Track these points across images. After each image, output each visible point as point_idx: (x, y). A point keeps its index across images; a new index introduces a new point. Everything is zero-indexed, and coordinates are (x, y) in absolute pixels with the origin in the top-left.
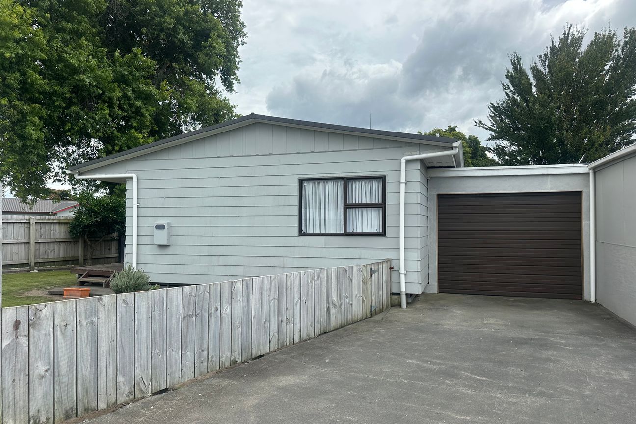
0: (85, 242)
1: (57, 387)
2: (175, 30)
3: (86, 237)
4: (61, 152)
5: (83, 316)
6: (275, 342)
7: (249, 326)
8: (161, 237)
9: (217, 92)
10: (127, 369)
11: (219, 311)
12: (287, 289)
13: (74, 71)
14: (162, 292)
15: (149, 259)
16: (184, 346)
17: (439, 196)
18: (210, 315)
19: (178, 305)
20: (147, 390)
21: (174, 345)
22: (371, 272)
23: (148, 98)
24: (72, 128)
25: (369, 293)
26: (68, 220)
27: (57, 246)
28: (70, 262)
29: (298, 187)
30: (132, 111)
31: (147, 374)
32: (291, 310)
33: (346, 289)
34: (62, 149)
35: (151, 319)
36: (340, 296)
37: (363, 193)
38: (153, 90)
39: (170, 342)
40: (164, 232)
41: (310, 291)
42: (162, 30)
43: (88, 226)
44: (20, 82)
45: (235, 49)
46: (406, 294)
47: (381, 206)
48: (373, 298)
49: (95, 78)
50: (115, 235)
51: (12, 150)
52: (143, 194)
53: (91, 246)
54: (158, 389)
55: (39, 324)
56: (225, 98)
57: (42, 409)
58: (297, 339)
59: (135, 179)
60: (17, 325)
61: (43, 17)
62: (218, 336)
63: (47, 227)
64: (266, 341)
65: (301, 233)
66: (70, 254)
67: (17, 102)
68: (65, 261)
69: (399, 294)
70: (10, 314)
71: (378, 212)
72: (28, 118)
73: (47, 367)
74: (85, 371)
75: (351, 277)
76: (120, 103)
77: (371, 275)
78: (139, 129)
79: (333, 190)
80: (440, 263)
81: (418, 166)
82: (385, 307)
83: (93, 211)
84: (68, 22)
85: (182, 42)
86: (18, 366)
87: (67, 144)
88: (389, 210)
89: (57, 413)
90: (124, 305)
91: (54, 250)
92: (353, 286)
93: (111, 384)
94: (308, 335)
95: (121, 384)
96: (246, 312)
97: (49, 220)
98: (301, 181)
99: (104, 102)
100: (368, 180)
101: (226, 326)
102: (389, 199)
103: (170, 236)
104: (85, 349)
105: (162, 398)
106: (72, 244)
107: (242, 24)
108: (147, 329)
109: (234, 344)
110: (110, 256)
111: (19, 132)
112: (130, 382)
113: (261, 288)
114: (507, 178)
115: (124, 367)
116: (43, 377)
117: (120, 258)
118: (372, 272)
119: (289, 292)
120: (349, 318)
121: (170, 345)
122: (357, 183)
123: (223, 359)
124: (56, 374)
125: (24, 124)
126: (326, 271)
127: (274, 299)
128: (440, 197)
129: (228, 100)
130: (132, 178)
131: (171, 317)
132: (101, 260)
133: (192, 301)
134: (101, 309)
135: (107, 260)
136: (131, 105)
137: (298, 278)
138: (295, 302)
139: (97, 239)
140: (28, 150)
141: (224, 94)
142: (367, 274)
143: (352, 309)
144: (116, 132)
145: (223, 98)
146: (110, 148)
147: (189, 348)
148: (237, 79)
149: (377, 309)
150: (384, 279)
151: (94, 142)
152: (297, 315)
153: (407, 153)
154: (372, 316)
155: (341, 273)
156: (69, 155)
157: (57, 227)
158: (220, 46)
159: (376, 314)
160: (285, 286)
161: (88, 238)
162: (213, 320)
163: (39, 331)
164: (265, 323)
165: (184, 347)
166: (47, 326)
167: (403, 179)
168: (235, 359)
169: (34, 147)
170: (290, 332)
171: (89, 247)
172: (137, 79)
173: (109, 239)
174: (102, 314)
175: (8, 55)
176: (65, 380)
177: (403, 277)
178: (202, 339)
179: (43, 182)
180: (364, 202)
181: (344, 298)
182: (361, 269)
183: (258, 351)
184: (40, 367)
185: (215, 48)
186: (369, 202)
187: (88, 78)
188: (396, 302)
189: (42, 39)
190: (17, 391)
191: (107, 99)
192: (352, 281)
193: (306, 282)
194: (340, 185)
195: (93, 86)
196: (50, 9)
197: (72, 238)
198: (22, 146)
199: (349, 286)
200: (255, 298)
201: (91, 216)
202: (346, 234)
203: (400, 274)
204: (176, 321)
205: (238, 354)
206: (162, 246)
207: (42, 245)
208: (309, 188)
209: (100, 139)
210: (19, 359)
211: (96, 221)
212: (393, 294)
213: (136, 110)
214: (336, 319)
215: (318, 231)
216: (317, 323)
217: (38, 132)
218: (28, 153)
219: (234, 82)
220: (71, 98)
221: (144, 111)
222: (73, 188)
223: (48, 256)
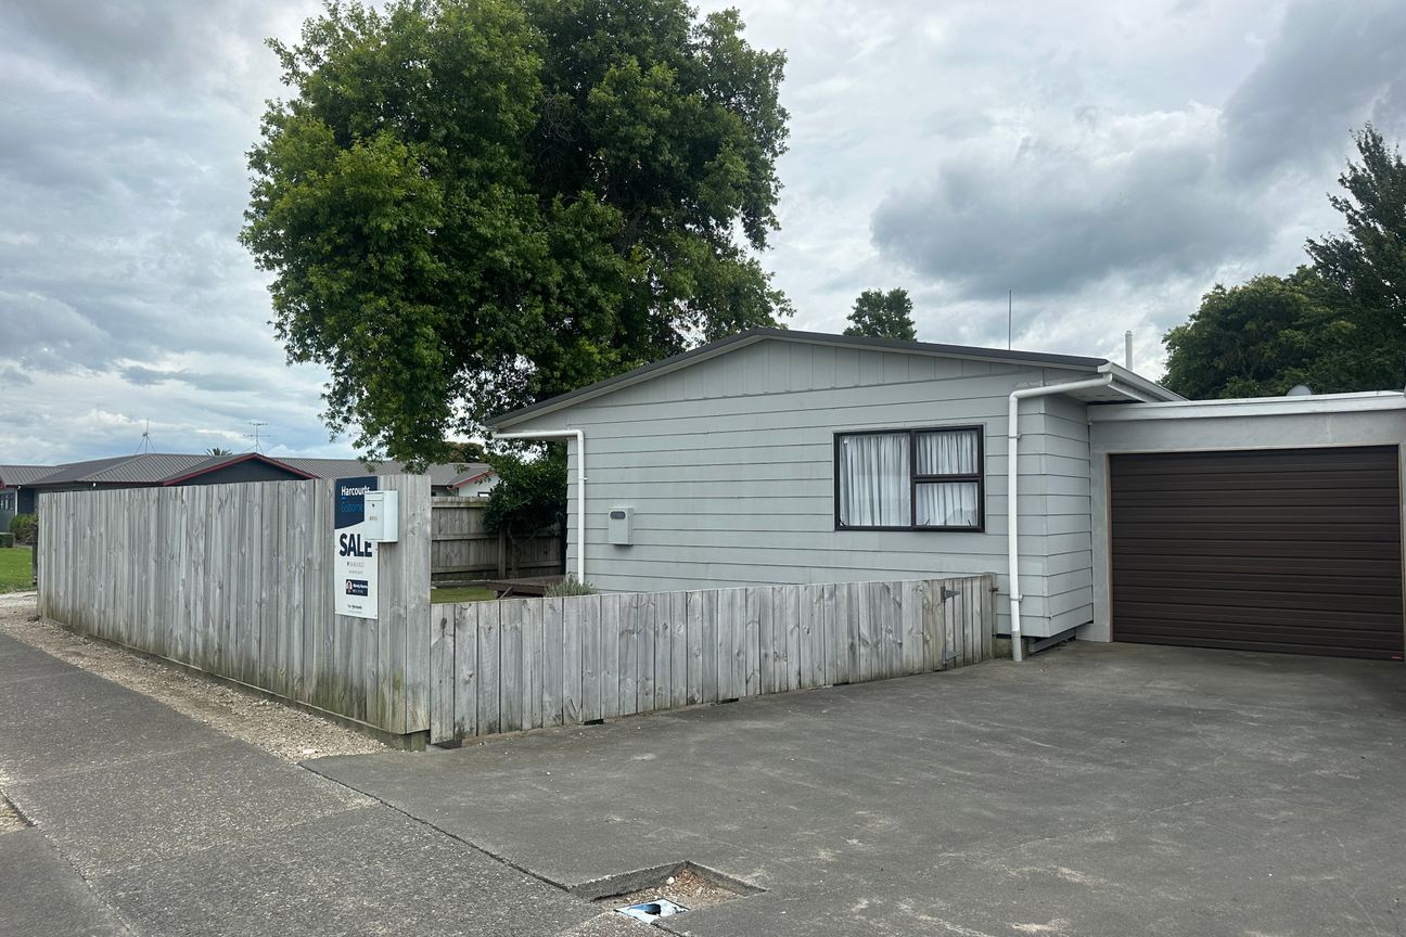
0: (508, 540)
1: (481, 696)
2: (655, 147)
3: (509, 532)
4: (466, 380)
5: (507, 618)
6: (755, 684)
7: (713, 656)
8: (619, 532)
9: (735, 252)
10: (554, 688)
11: (669, 630)
12: (774, 609)
13: (488, 243)
14: (595, 599)
15: (602, 567)
16: (623, 669)
17: (1112, 457)
18: (656, 634)
19: (615, 617)
20: (578, 717)
21: (610, 666)
22: (942, 593)
23: (608, 278)
24: (485, 342)
25: (939, 629)
26: (482, 503)
27: (464, 547)
28: (485, 574)
29: (831, 448)
30: (582, 303)
31: (578, 697)
32: (783, 642)
33: (888, 619)
34: (467, 375)
35: (582, 631)
36: (875, 629)
37: (946, 457)
38: (618, 263)
39: (605, 662)
40: (622, 524)
41: (816, 615)
42: (632, 150)
43: (512, 513)
44: (405, 270)
45: (766, 165)
46: (1022, 637)
47: (977, 479)
48: (950, 639)
49: (519, 254)
50: (556, 527)
51: (396, 386)
52: (592, 460)
53: (516, 546)
54: (590, 718)
55: (464, 625)
56: (752, 260)
57: (466, 717)
58: (793, 684)
59: (580, 438)
60: (444, 622)
61: (439, 156)
62: (668, 663)
63: (450, 514)
64: (741, 681)
65: (839, 527)
66: (484, 560)
67: (400, 303)
68: (477, 572)
69: (1009, 637)
70: (438, 610)
71: (971, 490)
72: (418, 330)
73: (471, 672)
74: (509, 683)
75: (898, 599)
76: (562, 292)
77: (944, 599)
78: (593, 335)
79: (892, 452)
80: (1115, 584)
81: (1041, 407)
82: (978, 656)
83: (521, 488)
84: (474, 156)
85: (667, 166)
86: (444, 667)
87: (477, 366)
88: (990, 486)
89: (481, 726)
90: (550, 611)
91: (460, 552)
92: (904, 615)
93: (536, 702)
94: (814, 682)
95: (548, 704)
96: (709, 636)
97: (452, 502)
98: (838, 437)
99: (536, 293)
100: (954, 433)
101: (679, 651)
102: (991, 468)
103: (632, 530)
104: (509, 657)
105: (596, 729)
106: (487, 543)
107: (783, 113)
108: (577, 642)
109: (691, 678)
110: (546, 564)
111: (405, 355)
112: (557, 703)
113: (732, 604)
114: (1244, 422)
115: (550, 684)
116: (467, 682)
117: (562, 569)
118: (945, 594)
119: (777, 614)
120: (894, 665)
121: (605, 666)
122: (934, 438)
123: (676, 694)
124: (480, 681)
125: (411, 341)
126: (846, 587)
127: (753, 621)
128: (1114, 459)
129: (757, 263)
130: (576, 436)
131: (607, 630)
132: (533, 571)
133: (632, 615)
134: (525, 613)
135: (542, 570)
136: (580, 294)
137: (793, 595)
138: (789, 630)
139: (526, 535)
140: (420, 386)
141: (751, 254)
142: (933, 596)
143: (901, 653)
144: (556, 344)
145: (748, 260)
146: (548, 372)
147: (629, 673)
148: (773, 222)
149: (959, 659)
150: (977, 607)
151: (520, 363)
152: (793, 648)
153: (1022, 385)
154: (946, 667)
155: (877, 592)
156: (480, 385)
157: (465, 513)
158: (739, 168)
159: (955, 665)
160: (770, 604)
161: (512, 533)
162: (661, 641)
163: (464, 631)
164: (738, 655)
165: (623, 671)
166: (471, 627)
167: (1013, 432)
168: (692, 697)
169: (428, 378)
170: (781, 674)
171: (514, 550)
172: (587, 247)
173: (546, 534)
174: (527, 619)
175: (386, 226)
176: (489, 689)
177: (1015, 606)
178: (646, 663)
179: (441, 436)
180: (947, 472)
181: (884, 633)
182: (921, 588)
183: (727, 692)
184: (465, 671)
185: (728, 172)
186: (955, 472)
187: (508, 255)
188: (1005, 650)
189: (435, 193)
190: (443, 694)
191: (538, 288)
192: (900, 605)
193: (808, 601)
194: (905, 442)
195: (517, 267)
196: (446, 141)
197: (488, 534)
198: (411, 379)
199: (895, 614)
200: (721, 618)
201: (517, 496)
202: (914, 529)
203: (1010, 600)
204: (612, 638)
205: (698, 692)
206: (620, 547)
207: (442, 543)
208: (851, 448)
209: (530, 358)
210: (445, 660)
211: (526, 504)
212: (1000, 636)
213: (590, 300)
214: (866, 665)
215: (868, 523)
216: (830, 665)
217: (434, 353)
218: (421, 390)
219: (768, 227)
220: (482, 289)
221: (602, 302)
222: (486, 443)
223: (451, 563)
